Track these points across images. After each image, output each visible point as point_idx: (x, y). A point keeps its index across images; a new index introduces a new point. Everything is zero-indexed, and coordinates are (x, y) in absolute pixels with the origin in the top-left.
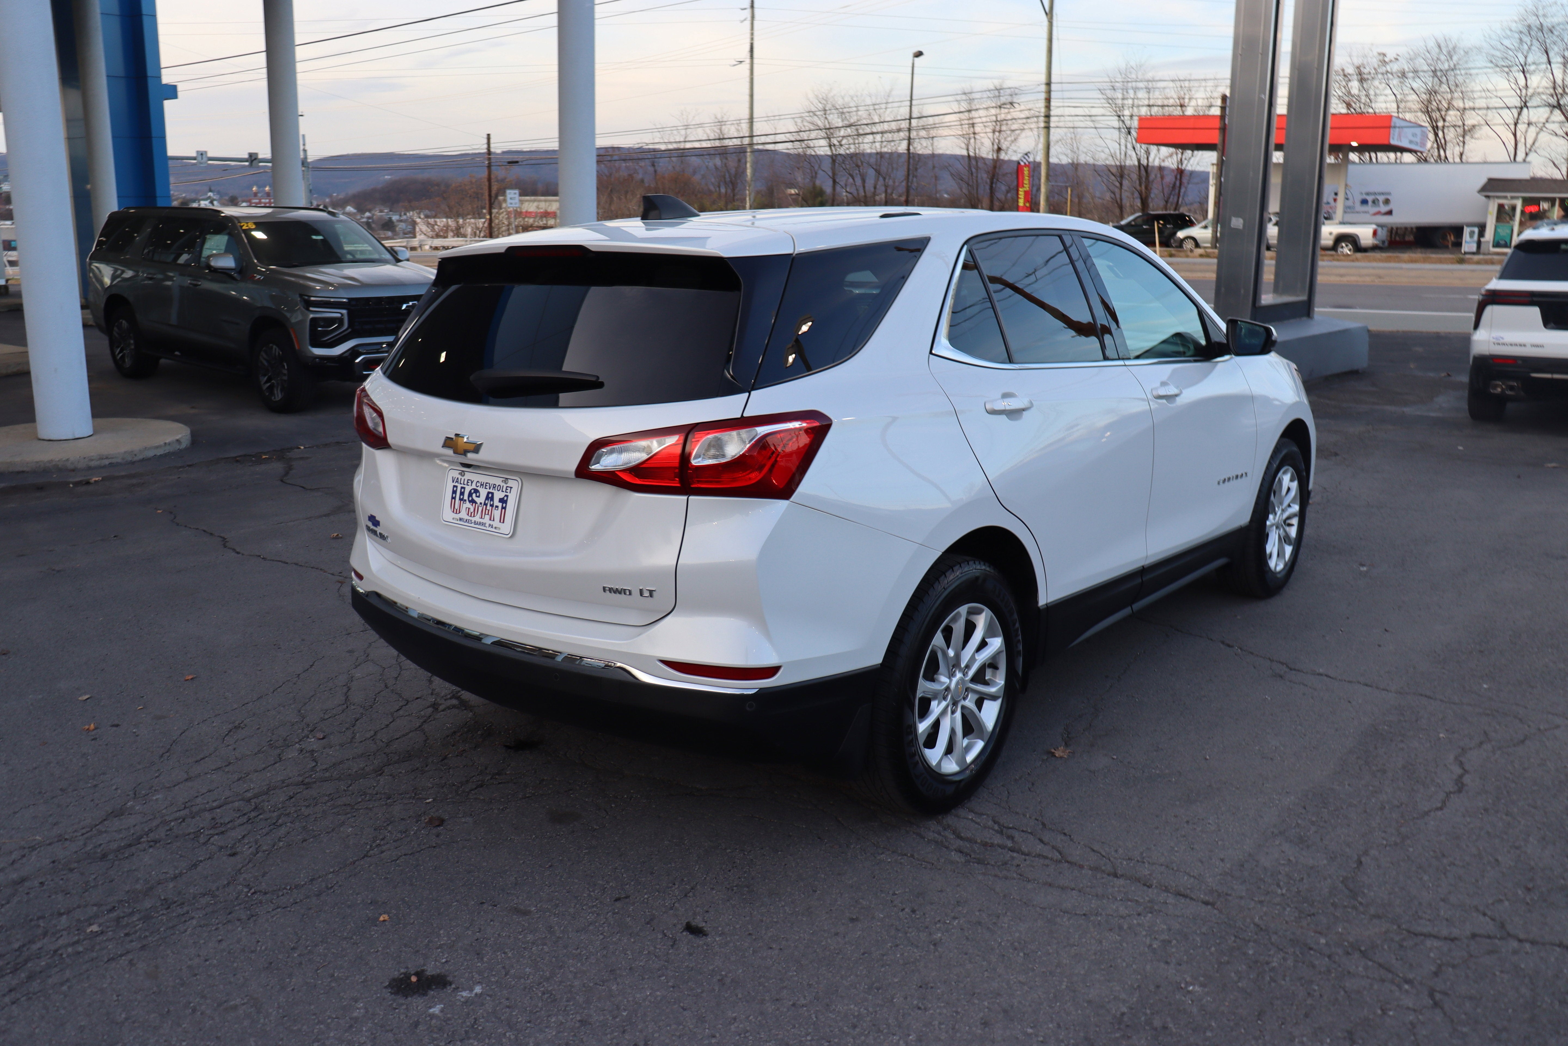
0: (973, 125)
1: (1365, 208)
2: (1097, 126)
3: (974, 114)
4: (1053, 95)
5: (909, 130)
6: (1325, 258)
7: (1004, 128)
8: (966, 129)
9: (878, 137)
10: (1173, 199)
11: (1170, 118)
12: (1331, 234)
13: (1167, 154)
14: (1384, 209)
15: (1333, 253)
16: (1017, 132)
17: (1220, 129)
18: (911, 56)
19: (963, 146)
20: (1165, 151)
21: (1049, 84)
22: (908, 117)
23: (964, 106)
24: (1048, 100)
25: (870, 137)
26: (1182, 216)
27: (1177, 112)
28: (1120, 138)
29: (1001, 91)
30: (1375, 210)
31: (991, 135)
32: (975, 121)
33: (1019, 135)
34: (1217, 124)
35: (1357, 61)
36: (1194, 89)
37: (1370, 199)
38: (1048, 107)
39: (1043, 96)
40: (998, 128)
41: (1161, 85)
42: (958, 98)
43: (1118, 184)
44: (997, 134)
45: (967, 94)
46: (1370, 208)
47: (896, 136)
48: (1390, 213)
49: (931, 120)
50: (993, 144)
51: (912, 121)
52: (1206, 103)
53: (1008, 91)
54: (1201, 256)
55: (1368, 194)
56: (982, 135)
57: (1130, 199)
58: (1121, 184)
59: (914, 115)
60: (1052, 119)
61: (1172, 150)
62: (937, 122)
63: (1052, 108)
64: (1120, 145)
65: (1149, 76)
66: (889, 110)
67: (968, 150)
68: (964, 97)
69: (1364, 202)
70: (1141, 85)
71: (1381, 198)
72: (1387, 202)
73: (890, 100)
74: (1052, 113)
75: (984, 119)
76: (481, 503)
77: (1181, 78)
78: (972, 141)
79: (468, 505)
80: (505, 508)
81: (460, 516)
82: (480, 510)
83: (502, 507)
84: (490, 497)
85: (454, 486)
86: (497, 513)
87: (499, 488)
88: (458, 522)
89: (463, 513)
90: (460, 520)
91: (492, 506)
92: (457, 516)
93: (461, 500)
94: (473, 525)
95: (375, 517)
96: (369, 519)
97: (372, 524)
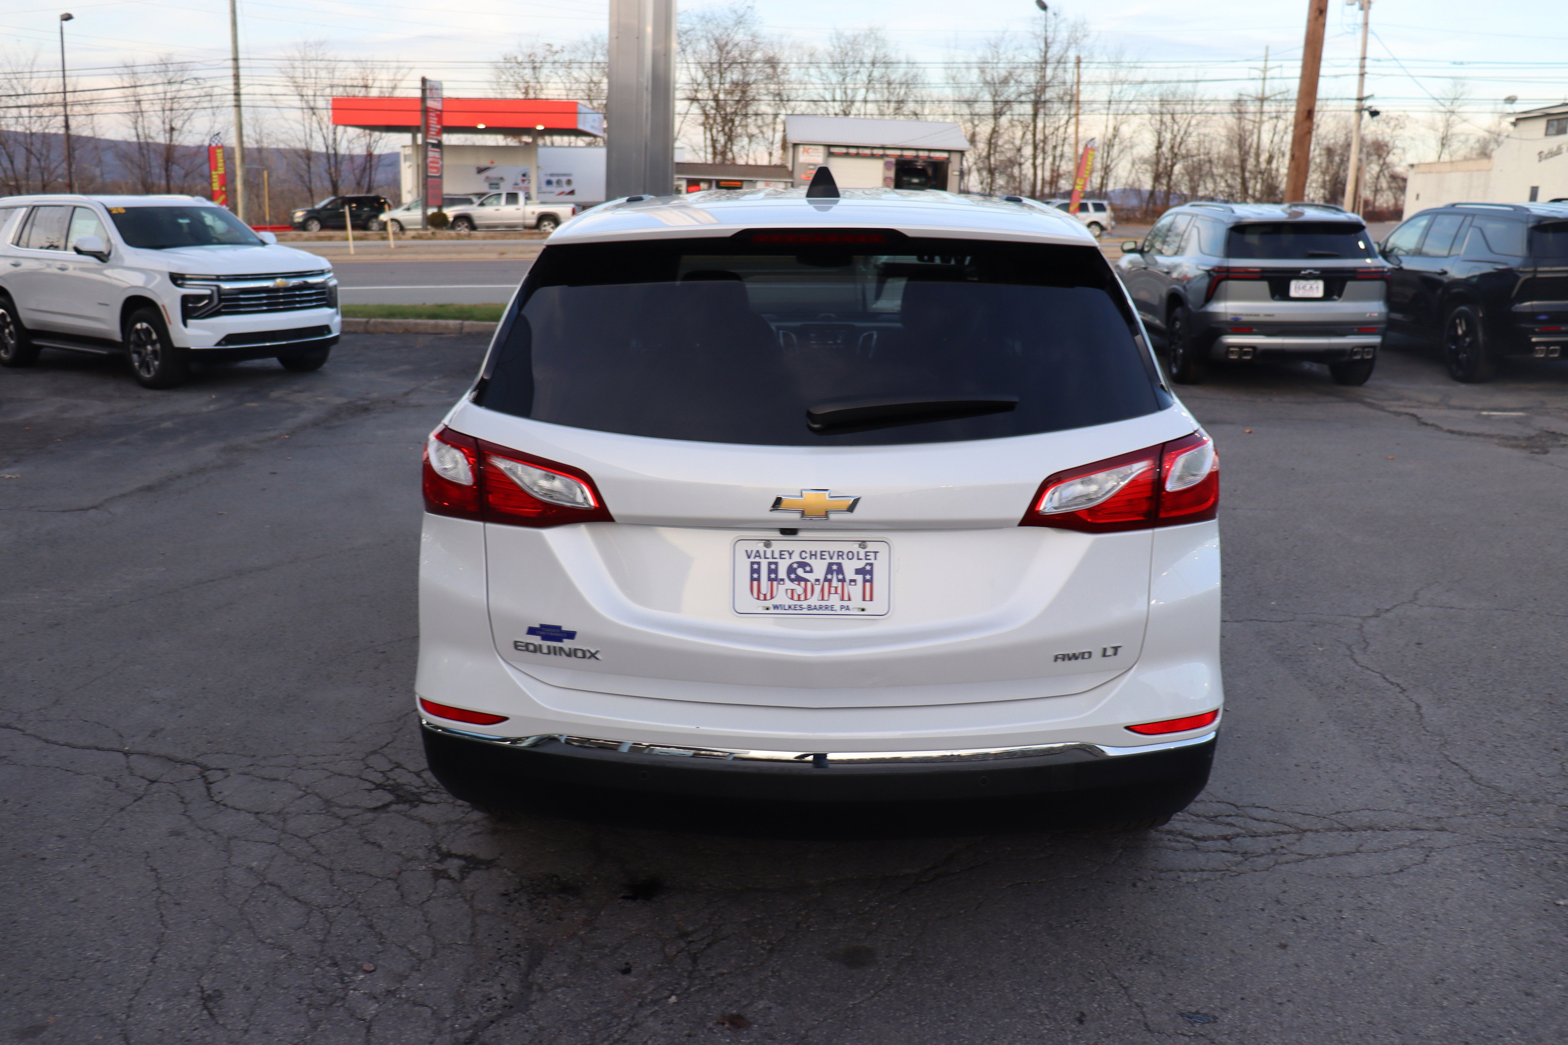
0: (139, 102)
1: (550, 188)
2: (279, 105)
3: (140, 90)
4: (242, 72)
5: (65, 105)
6: (535, 236)
7: (175, 106)
8: (132, 106)
9: (25, 112)
10: (365, 183)
11: (354, 99)
12: (533, 213)
13: (354, 136)
14: (567, 189)
15: (536, 231)
16: (190, 111)
17: (422, 111)
18: (58, 19)
19: (130, 124)
20: (352, 132)
21: (236, 60)
22: (61, 89)
23: (127, 81)
24: (237, 77)
25: (14, 112)
26: (377, 199)
27: (360, 93)
28: (304, 120)
29: (169, 66)
30: (560, 190)
31: (160, 113)
32: (142, 98)
33: (192, 114)
34: (419, 106)
35: (528, 51)
36: (377, 71)
37: (554, 179)
38: (237, 84)
39: (231, 72)
40: (168, 106)
41: (342, 65)
42: (118, 71)
43: (305, 167)
44: (167, 113)
45: (130, 68)
46: (554, 189)
47: (46, 112)
48: (572, 193)
49: (87, 96)
50: (164, 123)
51: (68, 94)
52: (391, 85)
53: (175, 67)
54: (414, 238)
55: (552, 175)
56: (152, 113)
57: (321, 183)
58: (309, 166)
59: (69, 88)
60: (243, 97)
61: (358, 131)
62: (95, 97)
63: (242, 86)
64: (304, 126)
65: (330, 55)
66: (34, 81)
67: (136, 128)
68: (126, 70)
69: (549, 183)
70: (321, 64)
71: (564, 179)
72: (569, 182)
73: (35, 69)
74: (242, 91)
75: (151, 97)
76: (817, 580)
77: (363, 59)
78: (140, 119)
79: (789, 585)
80: (871, 581)
81: (775, 602)
82: (818, 588)
83: (865, 581)
84: (835, 569)
85: (752, 563)
86: (855, 591)
87: (851, 555)
88: (772, 611)
89: (781, 597)
90: (776, 607)
91: (843, 581)
92: (770, 603)
93: (770, 579)
94: (805, 611)
95: (559, 628)
96: (532, 631)
97: (545, 638)
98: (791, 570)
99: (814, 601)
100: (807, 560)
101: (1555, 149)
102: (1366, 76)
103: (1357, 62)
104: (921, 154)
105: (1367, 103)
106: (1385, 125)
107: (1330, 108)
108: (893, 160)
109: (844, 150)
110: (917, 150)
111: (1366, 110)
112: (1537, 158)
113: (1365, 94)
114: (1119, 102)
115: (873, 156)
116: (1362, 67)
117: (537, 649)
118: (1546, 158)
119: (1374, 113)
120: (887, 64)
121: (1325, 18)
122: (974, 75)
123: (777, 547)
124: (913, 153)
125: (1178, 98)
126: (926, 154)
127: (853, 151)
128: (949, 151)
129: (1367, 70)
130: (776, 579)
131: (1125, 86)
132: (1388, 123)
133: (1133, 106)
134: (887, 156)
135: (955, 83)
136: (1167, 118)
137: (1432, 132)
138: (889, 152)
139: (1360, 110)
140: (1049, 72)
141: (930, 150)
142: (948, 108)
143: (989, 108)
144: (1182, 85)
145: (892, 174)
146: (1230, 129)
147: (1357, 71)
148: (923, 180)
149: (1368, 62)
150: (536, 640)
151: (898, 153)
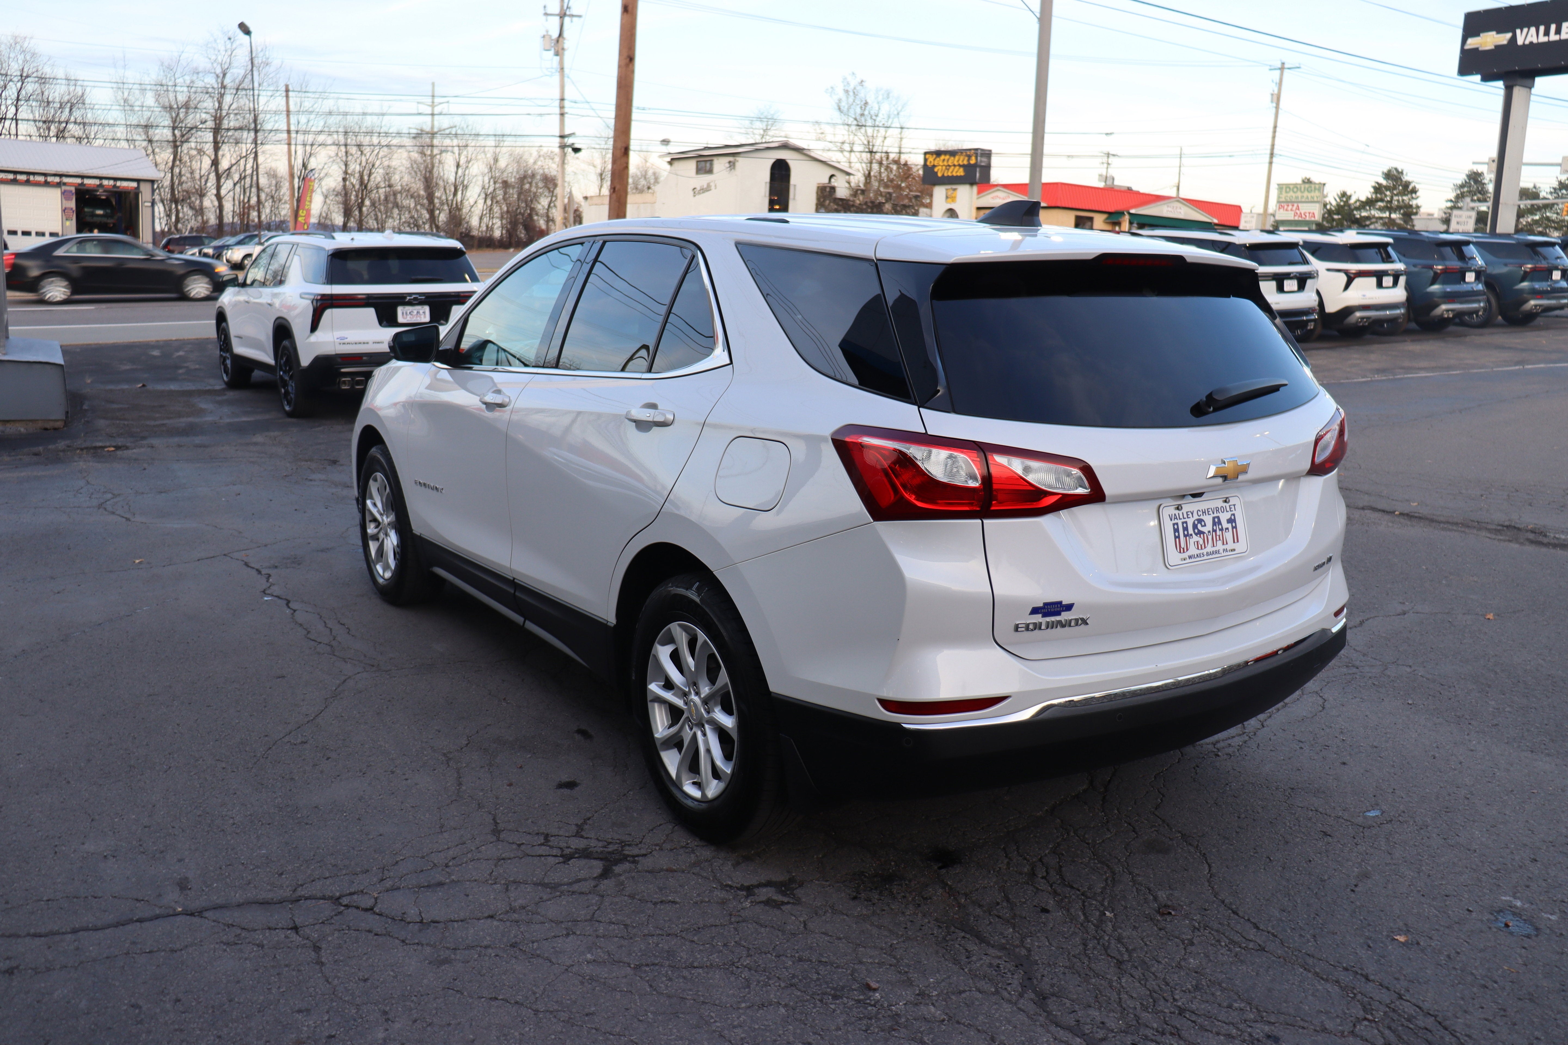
76: (1209, 532)
79: (1195, 538)
80: (1236, 527)
81: (1190, 553)
82: (1210, 537)
83: (1233, 528)
84: (1217, 522)
85: (1174, 524)
86: (1229, 536)
87: (1223, 510)
88: (1188, 561)
89: (1193, 550)
90: (1190, 557)
91: (1221, 530)
92: (1186, 555)
93: (1185, 536)
94: (1206, 557)
95: (1060, 603)
96: (1035, 611)
97: (1045, 615)
98: (1195, 526)
99: (1209, 549)
100: (1202, 517)
101: (705, 186)
102: (566, 116)
103: (557, 103)
104: (105, 182)
105: (569, 141)
106: (551, 161)
107: (506, 144)
108: (73, 189)
109: (11, 176)
110: (101, 178)
111: (569, 146)
112: (692, 193)
113: (567, 132)
114: (305, 132)
115: (46, 184)
116: (562, 107)
117: (1037, 626)
118: (699, 193)
119: (576, 150)
120: (43, 80)
121: (633, 65)
122: (150, 100)
123: (1186, 508)
124: (97, 182)
125: (364, 130)
126: (111, 183)
127: (23, 178)
128: (138, 181)
129: (566, 110)
130: (1188, 535)
131: (312, 116)
132: (553, 159)
133: (321, 138)
134: (65, 184)
135: (127, 105)
136: (353, 150)
137: (592, 167)
138: (65, 180)
139: (563, 147)
140: (228, 99)
141: (116, 179)
142: (121, 132)
143: (167, 134)
144: (369, 118)
145: (72, 204)
146: (413, 162)
147: (557, 111)
148: (109, 211)
149: (567, 103)
150: (1038, 618)
151: (79, 181)
